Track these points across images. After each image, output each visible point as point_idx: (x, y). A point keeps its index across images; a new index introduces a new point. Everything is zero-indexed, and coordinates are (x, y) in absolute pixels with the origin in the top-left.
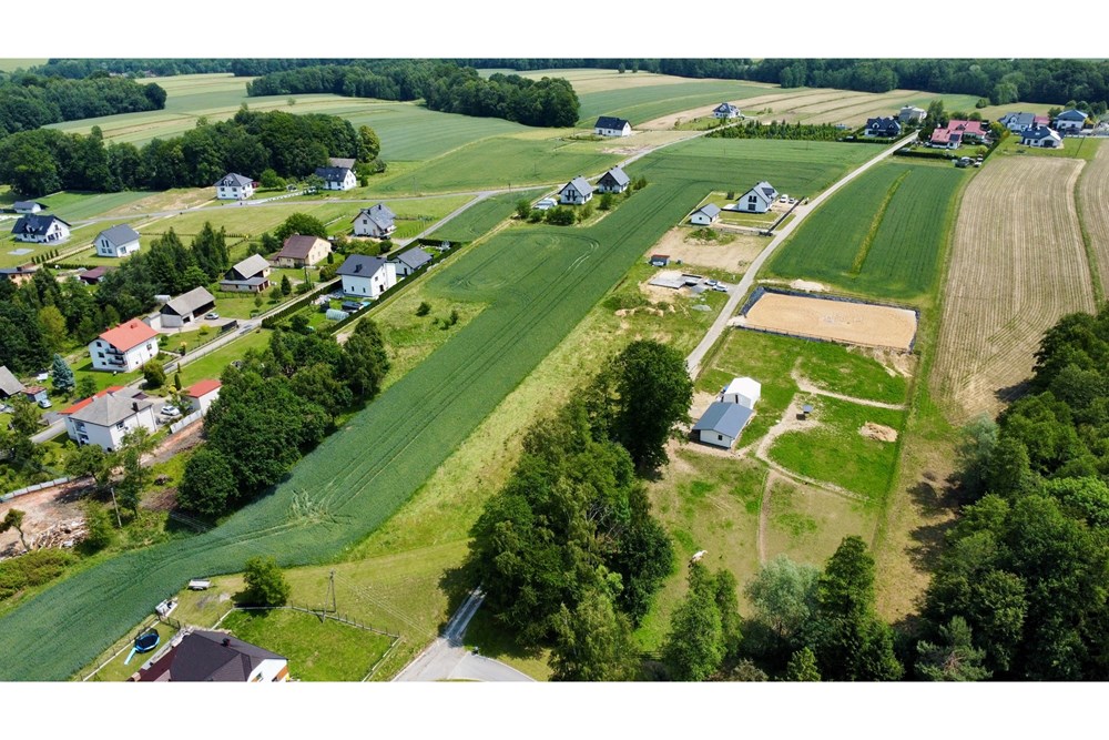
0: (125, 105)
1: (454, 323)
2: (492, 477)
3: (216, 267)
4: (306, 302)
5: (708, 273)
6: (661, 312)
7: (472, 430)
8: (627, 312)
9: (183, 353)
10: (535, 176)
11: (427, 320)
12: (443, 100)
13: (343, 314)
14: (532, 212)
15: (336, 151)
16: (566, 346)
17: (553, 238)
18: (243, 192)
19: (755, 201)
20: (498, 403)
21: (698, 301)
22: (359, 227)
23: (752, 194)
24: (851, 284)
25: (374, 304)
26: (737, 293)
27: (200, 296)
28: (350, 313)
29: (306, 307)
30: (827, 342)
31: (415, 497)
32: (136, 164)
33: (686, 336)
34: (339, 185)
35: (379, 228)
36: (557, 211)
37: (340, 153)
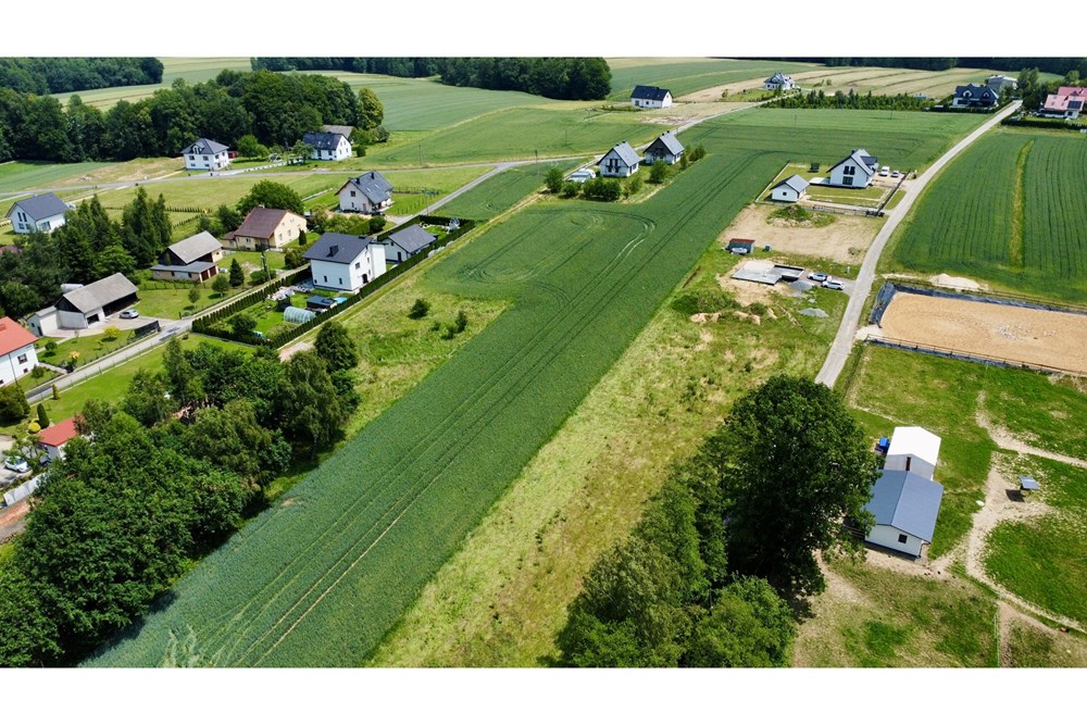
0: (118, 77)
1: (461, 329)
2: (518, 608)
3: (150, 249)
4: (260, 297)
5: (810, 263)
6: (757, 319)
7: (485, 512)
8: (708, 318)
9: (70, 369)
10: (566, 146)
11: (423, 325)
12: (459, 73)
13: (308, 314)
14: (564, 186)
15: (331, 117)
16: (624, 368)
17: (595, 217)
18: (217, 161)
19: (853, 172)
20: (527, 461)
21: (806, 303)
22: (346, 200)
23: (849, 163)
24: (1020, 281)
25: (352, 300)
26: (858, 292)
27: (118, 286)
28: (318, 313)
29: (260, 303)
30: (1015, 368)
31: (383, 648)
32: (100, 130)
33: (800, 354)
34: (330, 154)
35: (370, 202)
36: (597, 183)
37: (337, 121)
